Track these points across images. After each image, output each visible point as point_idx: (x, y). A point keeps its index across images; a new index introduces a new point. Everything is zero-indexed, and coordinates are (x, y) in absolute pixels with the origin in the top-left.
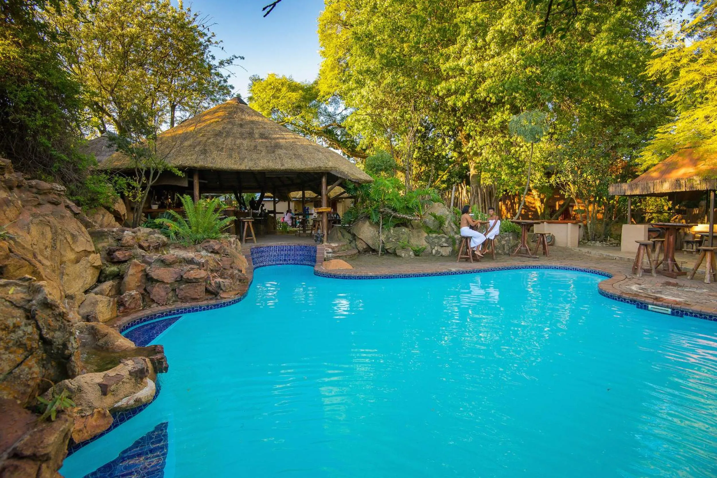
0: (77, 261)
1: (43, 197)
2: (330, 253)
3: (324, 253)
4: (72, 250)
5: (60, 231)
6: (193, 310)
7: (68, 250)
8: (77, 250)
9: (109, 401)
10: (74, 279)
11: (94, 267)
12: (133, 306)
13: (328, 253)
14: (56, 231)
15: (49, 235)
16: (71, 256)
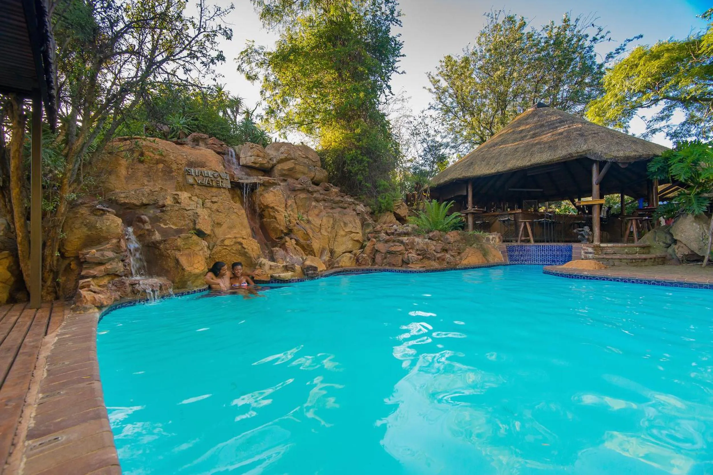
0: (346, 235)
1: (336, 205)
2: (590, 253)
3: (581, 252)
4: (344, 230)
5: (337, 220)
6: (391, 271)
7: (341, 230)
8: (346, 231)
9: (271, 272)
10: (341, 245)
11: (354, 240)
12: (363, 263)
13: (586, 253)
14: (336, 220)
15: (331, 222)
16: (342, 233)
